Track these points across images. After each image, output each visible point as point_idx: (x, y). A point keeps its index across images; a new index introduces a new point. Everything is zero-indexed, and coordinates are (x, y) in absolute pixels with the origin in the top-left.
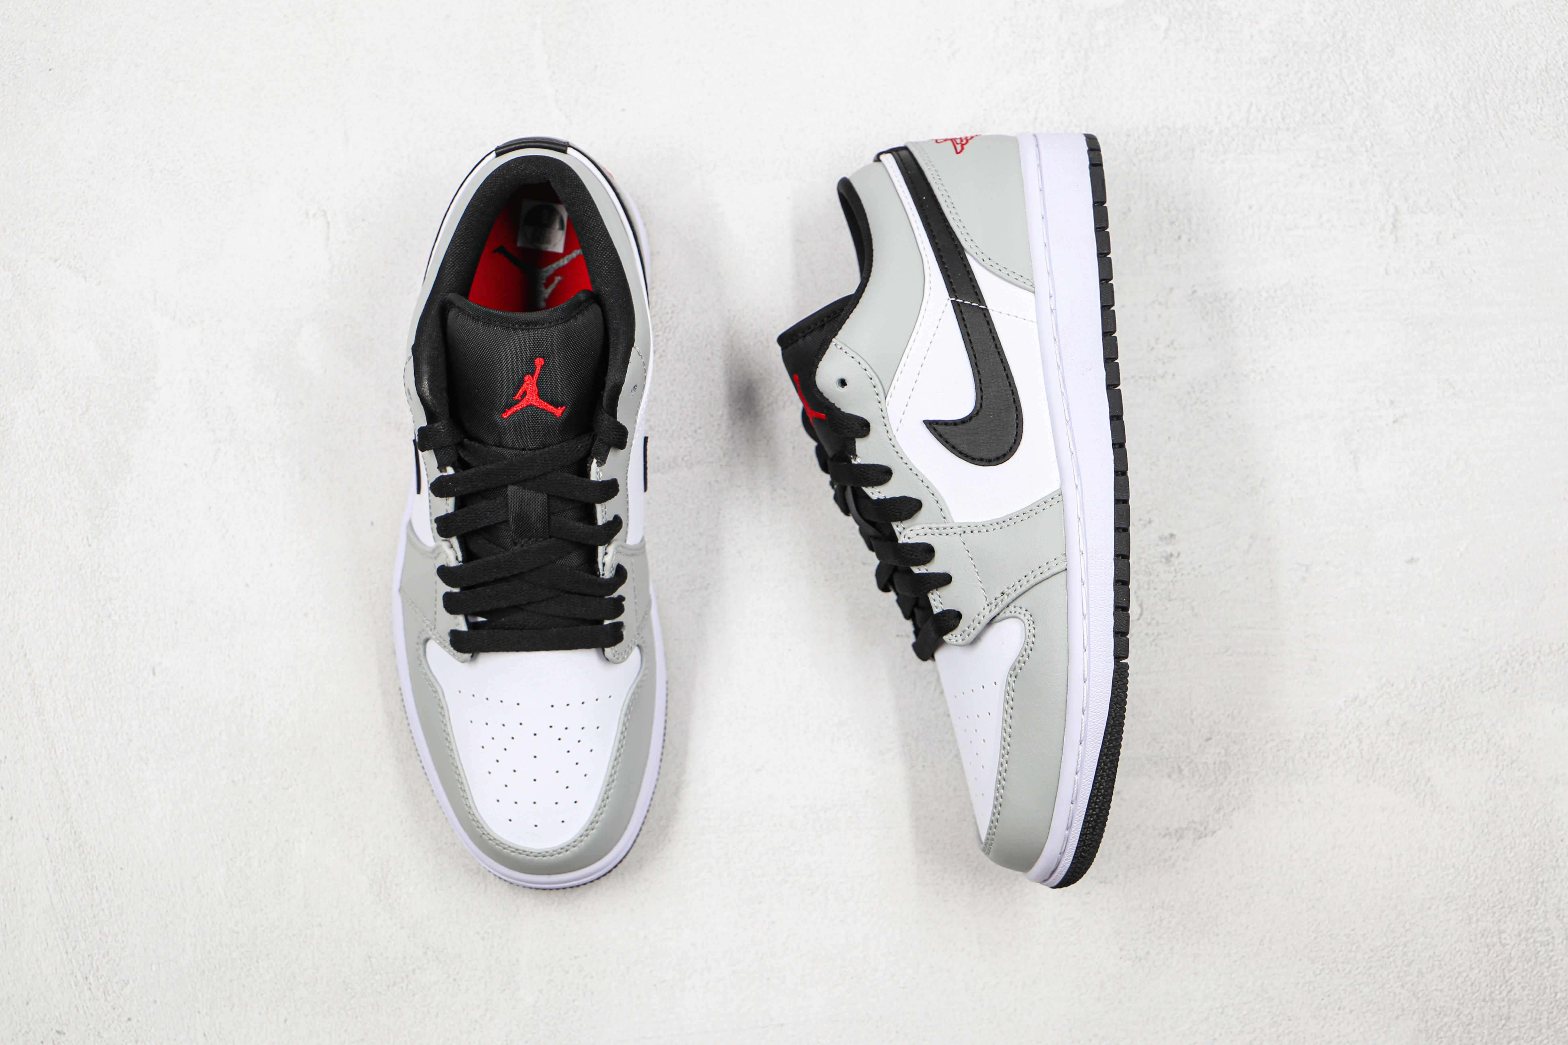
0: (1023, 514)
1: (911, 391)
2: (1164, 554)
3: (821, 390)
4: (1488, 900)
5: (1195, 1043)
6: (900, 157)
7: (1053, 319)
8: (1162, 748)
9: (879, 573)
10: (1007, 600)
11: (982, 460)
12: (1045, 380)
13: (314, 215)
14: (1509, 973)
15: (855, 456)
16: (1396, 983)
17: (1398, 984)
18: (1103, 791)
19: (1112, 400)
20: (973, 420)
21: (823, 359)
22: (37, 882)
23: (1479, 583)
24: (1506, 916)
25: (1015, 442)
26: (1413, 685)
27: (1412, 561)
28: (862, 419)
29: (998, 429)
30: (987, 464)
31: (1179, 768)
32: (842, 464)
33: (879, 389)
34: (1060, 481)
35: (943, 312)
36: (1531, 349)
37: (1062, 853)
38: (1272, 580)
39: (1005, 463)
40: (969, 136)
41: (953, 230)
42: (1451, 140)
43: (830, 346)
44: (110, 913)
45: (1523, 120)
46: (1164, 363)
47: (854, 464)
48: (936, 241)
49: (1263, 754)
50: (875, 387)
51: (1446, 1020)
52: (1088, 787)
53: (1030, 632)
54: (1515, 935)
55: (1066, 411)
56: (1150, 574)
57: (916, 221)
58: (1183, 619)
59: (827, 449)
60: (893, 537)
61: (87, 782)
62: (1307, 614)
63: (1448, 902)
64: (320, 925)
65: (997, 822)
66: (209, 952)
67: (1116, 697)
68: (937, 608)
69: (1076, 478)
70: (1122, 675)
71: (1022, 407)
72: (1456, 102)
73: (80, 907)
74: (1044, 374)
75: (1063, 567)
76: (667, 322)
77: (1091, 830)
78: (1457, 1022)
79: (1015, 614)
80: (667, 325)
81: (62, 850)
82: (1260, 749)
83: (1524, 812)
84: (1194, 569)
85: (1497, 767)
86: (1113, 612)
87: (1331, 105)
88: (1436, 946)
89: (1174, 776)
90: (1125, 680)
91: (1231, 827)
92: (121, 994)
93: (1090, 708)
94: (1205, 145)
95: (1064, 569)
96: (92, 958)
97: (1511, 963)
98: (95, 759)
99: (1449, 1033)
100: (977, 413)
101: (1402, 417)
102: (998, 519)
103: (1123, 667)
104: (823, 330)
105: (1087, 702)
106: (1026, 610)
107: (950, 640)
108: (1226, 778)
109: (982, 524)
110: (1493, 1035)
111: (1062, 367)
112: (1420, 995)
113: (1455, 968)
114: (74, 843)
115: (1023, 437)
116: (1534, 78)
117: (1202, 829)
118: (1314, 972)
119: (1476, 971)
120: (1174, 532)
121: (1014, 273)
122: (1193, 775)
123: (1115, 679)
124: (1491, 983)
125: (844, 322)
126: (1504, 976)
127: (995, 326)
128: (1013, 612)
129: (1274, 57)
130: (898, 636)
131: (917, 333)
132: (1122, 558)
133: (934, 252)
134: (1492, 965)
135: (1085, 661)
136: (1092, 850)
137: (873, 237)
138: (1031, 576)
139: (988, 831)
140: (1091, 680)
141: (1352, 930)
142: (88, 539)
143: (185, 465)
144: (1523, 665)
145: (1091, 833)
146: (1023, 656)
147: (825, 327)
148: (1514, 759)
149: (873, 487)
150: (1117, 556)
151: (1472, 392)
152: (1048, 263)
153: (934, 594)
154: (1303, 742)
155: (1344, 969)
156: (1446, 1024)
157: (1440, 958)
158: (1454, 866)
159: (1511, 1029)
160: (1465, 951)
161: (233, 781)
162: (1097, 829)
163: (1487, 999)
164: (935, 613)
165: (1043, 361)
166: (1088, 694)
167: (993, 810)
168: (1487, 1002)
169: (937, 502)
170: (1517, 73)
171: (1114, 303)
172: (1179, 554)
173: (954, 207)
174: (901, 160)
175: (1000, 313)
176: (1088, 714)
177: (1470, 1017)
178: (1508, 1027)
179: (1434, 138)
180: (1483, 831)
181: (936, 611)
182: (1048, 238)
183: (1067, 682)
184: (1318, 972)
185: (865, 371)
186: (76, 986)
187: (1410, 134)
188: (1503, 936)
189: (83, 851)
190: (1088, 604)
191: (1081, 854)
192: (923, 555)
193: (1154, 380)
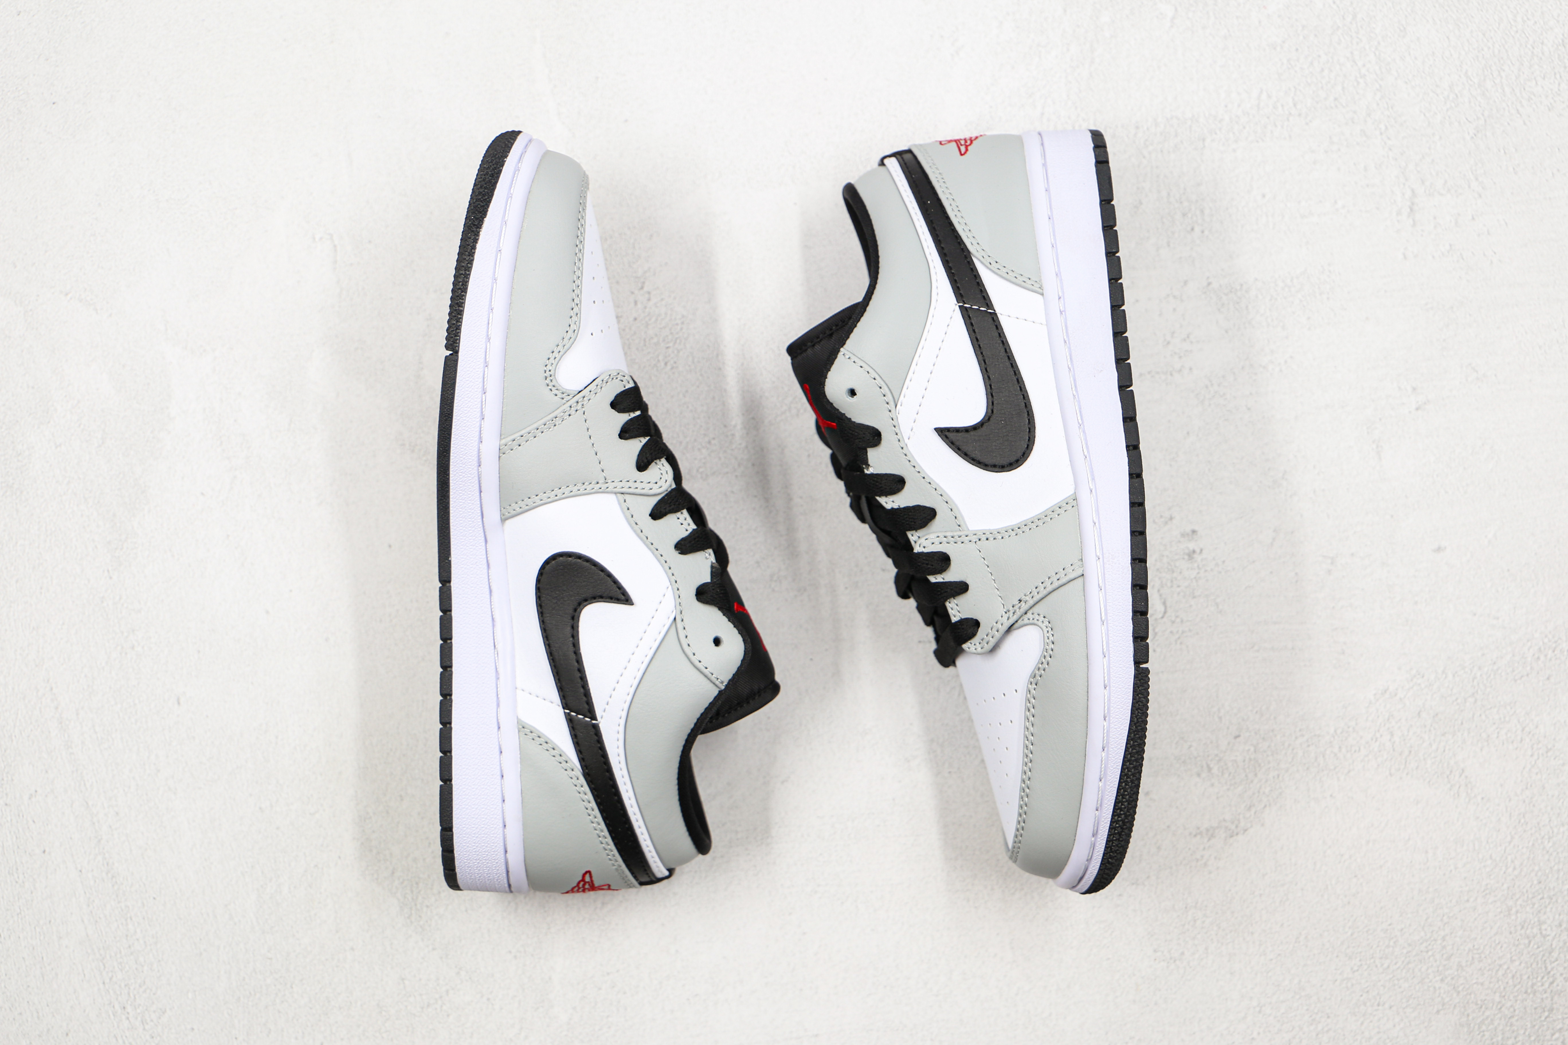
0: (1038, 520)
1: (921, 399)
2: (1187, 551)
3: (831, 401)
4: (1527, 892)
5: (1233, 1043)
6: (904, 160)
7: (1062, 321)
8: (1190, 747)
9: (898, 580)
10: (1024, 607)
11: (995, 466)
12: (1056, 383)
13: (321, 239)
14: (1551, 964)
15: (868, 466)
16: (1435, 977)
17: (1438, 978)
18: (1127, 797)
19: (1125, 402)
20: (985, 427)
21: (832, 369)
22: (72, 914)
23: (1508, 570)
24: (1546, 907)
25: (1027, 447)
26: (1444, 676)
27: (1439, 549)
28: (873, 428)
29: (1011, 434)
30: (1000, 470)
31: (1208, 766)
32: (855, 474)
33: (889, 398)
34: (1074, 486)
35: (951, 318)
36: (1555, 330)
37: (1089, 860)
38: (1296, 574)
39: (1018, 468)
40: (974, 136)
41: (958, 234)
42: (1467, 119)
43: (839, 356)
44: (145, 942)
45: (1540, 96)
46: (1180, 357)
47: (867, 474)
48: (942, 246)
49: (1293, 749)
50: (884, 396)
51: (1487, 1013)
52: (1113, 794)
53: (1048, 638)
54: (1556, 926)
55: (1079, 414)
56: (1173, 572)
57: (921, 226)
58: (1208, 616)
59: (840, 458)
60: (909, 546)
61: (117, 813)
62: (1333, 607)
63: (1486, 894)
64: (352, 949)
65: (1023, 830)
66: (244, 979)
67: (1137, 702)
68: (955, 617)
69: (1090, 482)
70: (1143, 680)
71: (1034, 411)
72: (1471, 80)
73: (115, 938)
74: (1055, 377)
75: (1080, 573)
76: (677, 333)
77: (1117, 836)
78: (1499, 1015)
79: (1033, 621)
80: (677, 336)
81: (95, 881)
82: (1289, 745)
83: (1561, 801)
84: (1217, 565)
85: (1532, 756)
86: (1131, 617)
87: (1343, 88)
88: (1476, 939)
89: (1204, 775)
90: (1146, 685)
91: (1263, 825)
92: (159, 1023)
93: (1111, 715)
94: (1216, 134)
95: (1081, 574)
96: (129, 988)
97: (1553, 954)
98: (124, 790)
99: (1491, 1027)
100: (989, 419)
101: (1425, 403)
102: (1013, 525)
103: (1144, 672)
104: (831, 338)
105: (1108, 709)
106: (1044, 617)
107: (969, 648)
108: (1256, 775)
109: (997, 531)
110: (1537, 1027)
111: (1073, 369)
112: (1460, 989)
113: (1495, 961)
114: (107, 874)
115: (1035, 442)
116: (1550, 53)
117: (1233, 827)
118: (1352, 969)
119: (1517, 963)
120: (1196, 528)
121: (1022, 275)
122: (1223, 774)
123: (1136, 684)
124: (1532, 974)
125: (852, 331)
126: (1546, 968)
127: (1004, 330)
128: (1031, 619)
129: (1284, 42)
130: (920, 642)
131: (926, 340)
132: (1139, 562)
133: (940, 257)
134: (1533, 957)
135: (1105, 667)
136: (1119, 856)
137: (879, 243)
138: (1047, 583)
139: (1014, 840)
140: (1111, 686)
141: (1390, 925)
142: (108, 571)
143: (202, 494)
144: (1556, 652)
145: (1118, 840)
146: (1042, 663)
147: (834, 336)
148: (1549, 747)
149: (886, 497)
150: (1133, 560)
151: (1496, 375)
152: (1056, 264)
153: (951, 602)
154: (1334, 737)
155: (1382, 965)
156: (1487, 1018)
157: (1480, 951)
158: (1491, 857)
159: (1554, 1021)
160: (1505, 943)
161: (260, 808)
162: (1123, 835)
163: (1529, 991)
164: (953, 621)
165: (1054, 364)
166: (1109, 700)
167: (1018, 818)
168: (1529, 994)
169: (951, 510)
170: (1533, 48)
171: (1124, 302)
172: (1201, 550)
173: (959, 211)
174: (905, 164)
175: (1009, 316)
176: (1109, 720)
177: (1512, 1009)
178: (1551, 1019)
179: (1449, 117)
180: (1519, 822)
181: (954, 619)
182: (1055, 239)
183: (1088, 689)
184: (1356, 968)
185: (874, 380)
186: (114, 1015)
187: (1424, 115)
188: (1543, 927)
189: (116, 882)
190: (1106, 610)
191: (1108, 861)
192: (939, 564)
193: (1171, 375)
